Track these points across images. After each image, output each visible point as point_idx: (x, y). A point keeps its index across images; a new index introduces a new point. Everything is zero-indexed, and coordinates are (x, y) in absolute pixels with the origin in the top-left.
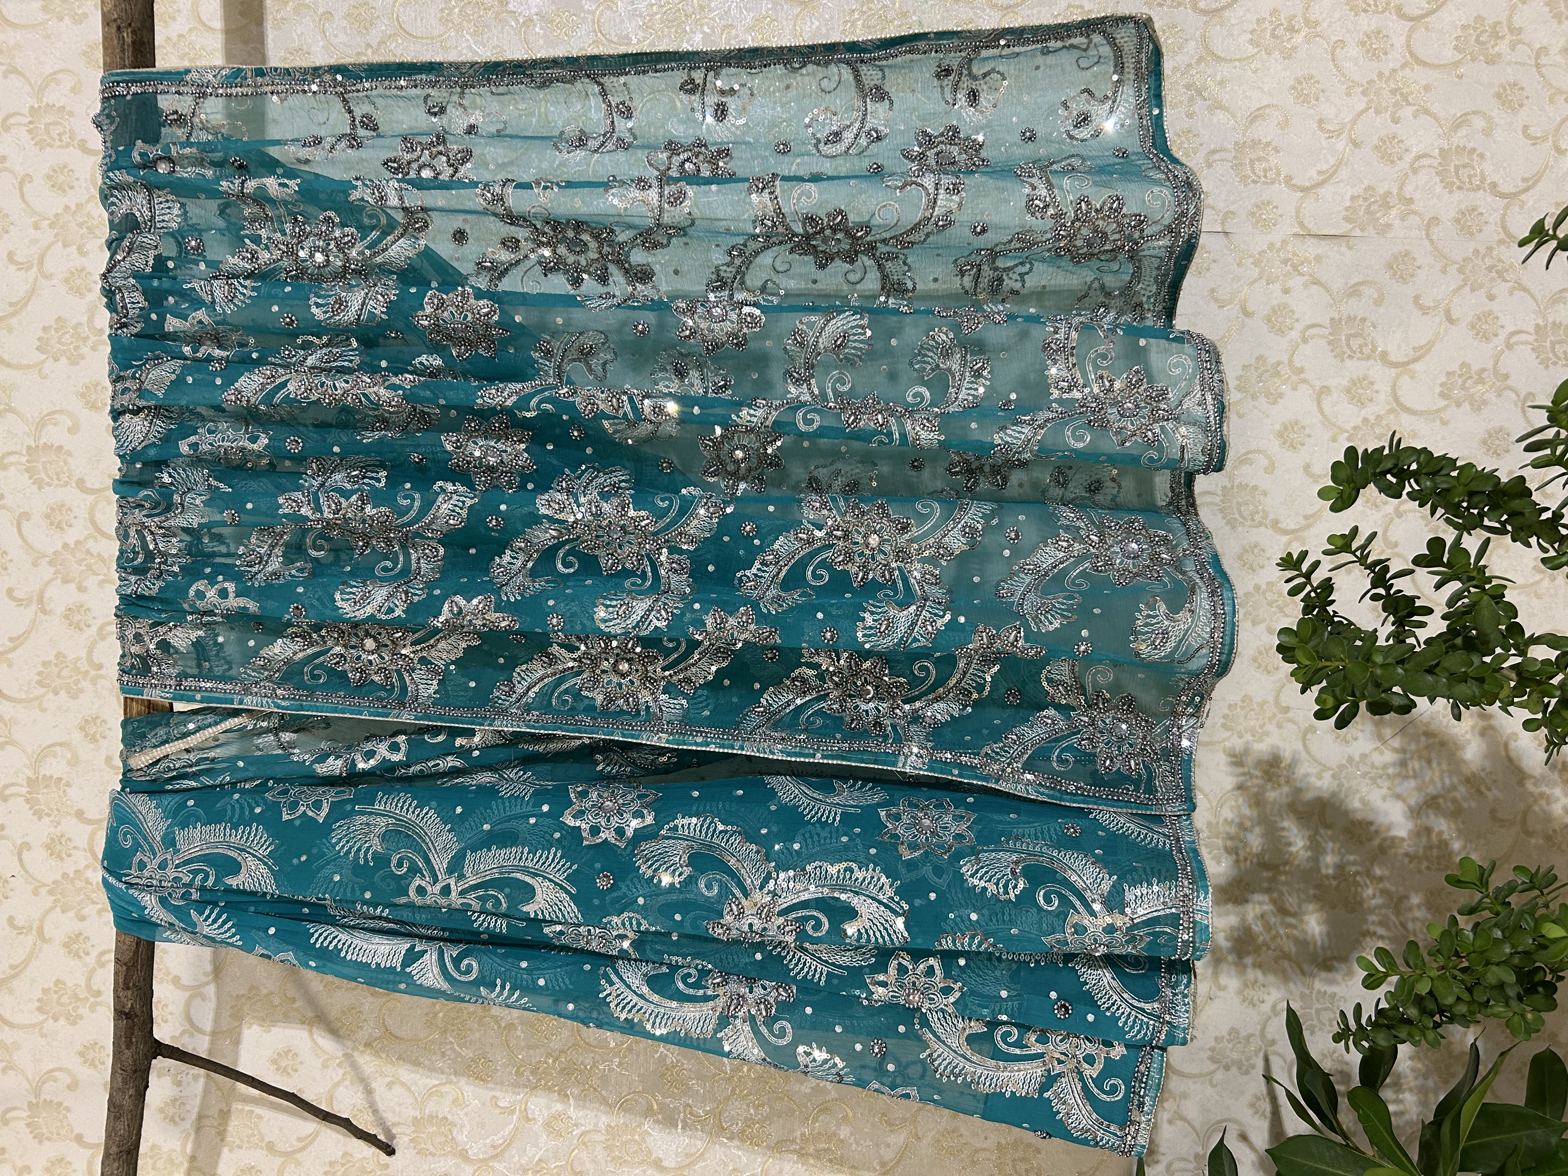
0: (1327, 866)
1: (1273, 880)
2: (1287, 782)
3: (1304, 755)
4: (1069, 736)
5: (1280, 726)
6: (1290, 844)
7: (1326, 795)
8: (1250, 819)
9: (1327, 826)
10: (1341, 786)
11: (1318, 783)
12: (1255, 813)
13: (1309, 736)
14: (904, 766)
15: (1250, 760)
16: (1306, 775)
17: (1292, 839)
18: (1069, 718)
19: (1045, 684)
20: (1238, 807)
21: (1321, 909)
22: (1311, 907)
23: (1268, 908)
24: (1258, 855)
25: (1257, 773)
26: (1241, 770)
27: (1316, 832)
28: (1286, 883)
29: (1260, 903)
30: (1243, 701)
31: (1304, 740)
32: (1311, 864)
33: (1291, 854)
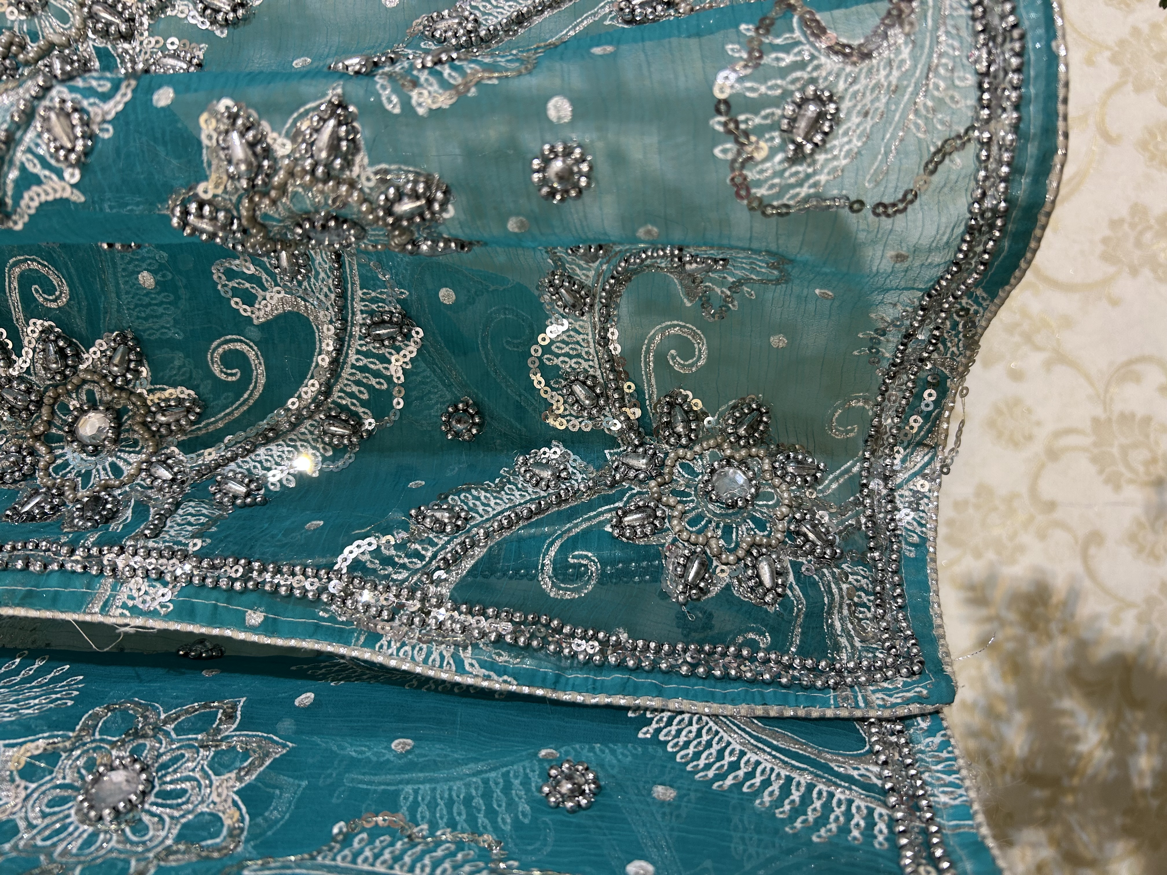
0: (1141, 774)
1: (1051, 803)
2: (1064, 631)
3: (1087, 583)
4: (591, 506)
5: (1042, 536)
6: (1076, 739)
7: (1130, 649)
8: (1005, 700)
9: (1135, 704)
10: (1152, 633)
11: (1115, 631)
12: (1012, 688)
13: (1093, 550)
14: (105, 609)
15: (999, 595)
16: (1095, 617)
17: (1080, 731)
18: (601, 463)
19: (537, 379)
20: (983, 680)
21: (1138, 849)
22: (1120, 847)
23: (1047, 853)
24: (1025, 761)
25: (1012, 616)
26: (984, 612)
27: (1119, 716)
28: (1075, 807)
29: (1034, 846)
30: (978, 495)
31: (1085, 558)
32: (1113, 773)
33: (1080, 757)
